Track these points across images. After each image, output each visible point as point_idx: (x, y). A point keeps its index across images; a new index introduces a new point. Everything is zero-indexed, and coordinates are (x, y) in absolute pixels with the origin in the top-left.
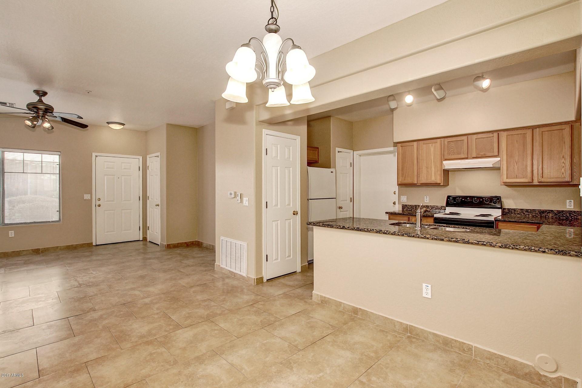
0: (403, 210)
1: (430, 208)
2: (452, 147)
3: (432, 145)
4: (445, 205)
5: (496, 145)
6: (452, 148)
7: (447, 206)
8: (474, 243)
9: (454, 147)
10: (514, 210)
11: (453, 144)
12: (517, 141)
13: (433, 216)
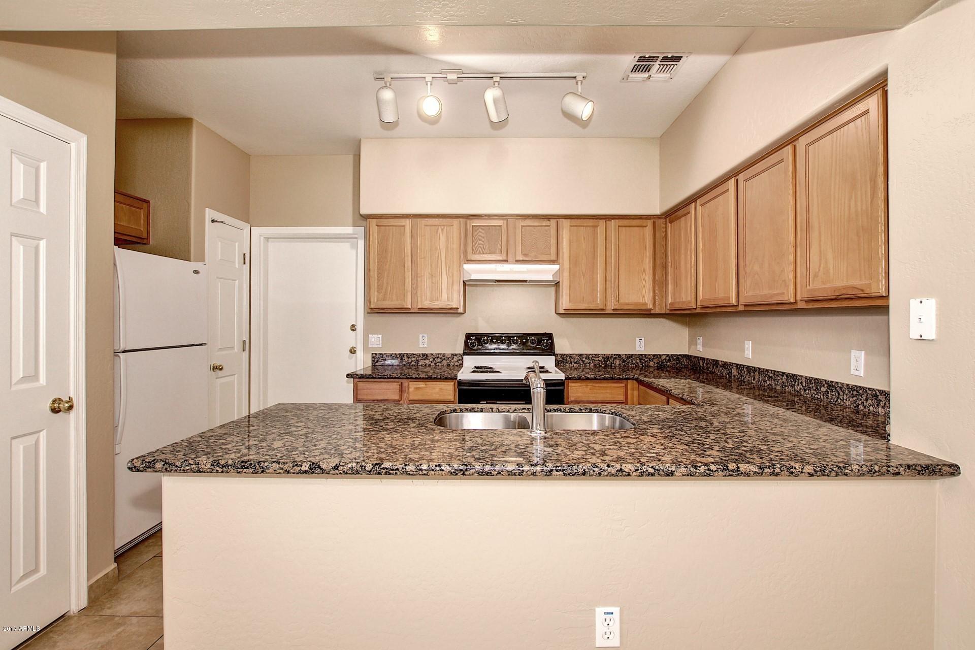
0: (374, 367)
1: (431, 360)
2: (480, 238)
3: (442, 230)
4: (460, 349)
5: (553, 241)
6: (480, 240)
7: (465, 354)
8: (752, 473)
9: (483, 238)
10: (570, 357)
11: (483, 232)
12: (584, 238)
13: (454, 378)
